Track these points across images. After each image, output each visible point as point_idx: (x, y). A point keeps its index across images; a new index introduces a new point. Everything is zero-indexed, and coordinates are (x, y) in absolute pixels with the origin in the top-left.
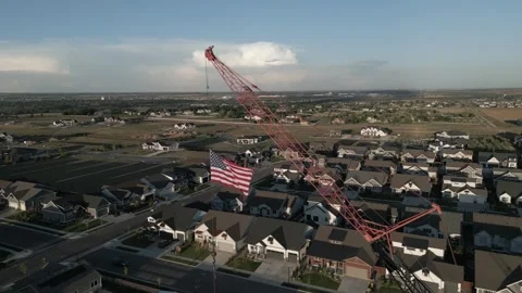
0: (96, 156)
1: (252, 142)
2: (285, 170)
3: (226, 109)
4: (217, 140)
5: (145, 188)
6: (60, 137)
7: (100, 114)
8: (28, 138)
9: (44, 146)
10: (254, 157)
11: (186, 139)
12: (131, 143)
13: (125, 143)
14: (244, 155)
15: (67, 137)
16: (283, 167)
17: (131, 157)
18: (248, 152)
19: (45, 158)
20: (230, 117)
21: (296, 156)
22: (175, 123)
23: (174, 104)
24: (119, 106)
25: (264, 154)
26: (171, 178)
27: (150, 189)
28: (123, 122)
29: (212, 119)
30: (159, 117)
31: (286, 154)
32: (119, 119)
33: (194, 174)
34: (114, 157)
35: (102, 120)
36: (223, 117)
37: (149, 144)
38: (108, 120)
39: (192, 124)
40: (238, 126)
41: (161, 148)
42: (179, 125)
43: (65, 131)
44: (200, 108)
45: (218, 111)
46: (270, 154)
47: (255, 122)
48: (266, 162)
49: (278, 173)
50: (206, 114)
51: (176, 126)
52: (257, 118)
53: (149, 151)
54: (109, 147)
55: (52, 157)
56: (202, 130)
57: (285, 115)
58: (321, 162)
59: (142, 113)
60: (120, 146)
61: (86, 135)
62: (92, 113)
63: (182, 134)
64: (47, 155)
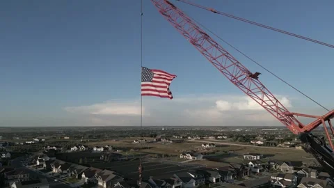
0: (153, 160)
1: (255, 158)
2: (280, 179)
3: (238, 137)
4: (229, 155)
5: (176, 180)
6: (136, 149)
7: (159, 137)
8: (120, 149)
9: (126, 153)
10: (255, 168)
11: (208, 154)
12: (173, 154)
13: (170, 154)
14: (248, 166)
15: (139, 149)
16: (279, 176)
17: (173, 161)
18: (251, 163)
19: (125, 160)
20: (240, 141)
21: (291, 170)
22: (201, 144)
23: (203, 133)
24: (169, 133)
25: (263, 166)
26: (193, 176)
27: (178, 182)
28: (171, 142)
29: (228, 142)
30: (193, 140)
31: (284, 167)
32: (169, 140)
33: (210, 175)
34: (163, 161)
35: (160, 140)
36: (235, 141)
37: (184, 154)
38: (163, 140)
39: (213, 144)
40: (245, 148)
41: (191, 157)
42: (205, 145)
43: (139, 146)
44: (220, 135)
45: (231, 137)
46: (269, 167)
47: (259, 145)
48: (265, 173)
49: (275, 180)
50: (223, 139)
51: (203, 145)
52: (259, 142)
53: (183, 159)
54: (160, 155)
55: (129, 160)
56: (221, 149)
57: (282, 141)
58: (313, 175)
59: (183, 137)
60: (167, 156)
61: (150, 148)
62: (155, 136)
63: (206, 150)
64: (126, 158)
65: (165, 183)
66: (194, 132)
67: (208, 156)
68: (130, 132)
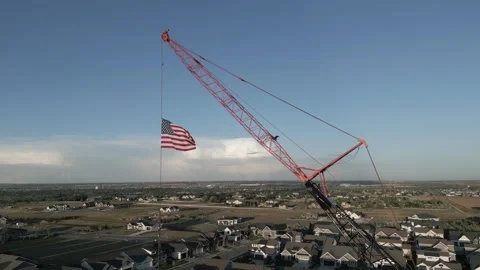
0: (82, 235)
1: (232, 222)
2: (262, 246)
3: (209, 196)
4: (198, 221)
5: (124, 261)
6: (51, 220)
7: (92, 200)
8: (22, 220)
9: (34, 228)
10: (233, 235)
11: (169, 221)
12: (116, 225)
13: (110, 225)
14: (223, 233)
15: (57, 220)
16: (261, 243)
17: (116, 236)
18: (227, 230)
19: (33, 239)
20: (213, 201)
21: (274, 235)
22: (160, 207)
23: (160, 191)
24: (108, 194)
25: (242, 232)
26: (150, 253)
27: (128, 262)
28: (112, 206)
29: (195, 203)
30: (146, 203)
31: (266, 232)
32: (109, 204)
33: (173, 249)
34: (98, 236)
35: (92, 204)
36: (206, 201)
37: (134, 224)
38: (99, 205)
39: (176, 208)
40: (219, 210)
41: (144, 228)
42: (165, 209)
43: (57, 215)
44: (185, 195)
45: (201, 196)
46: (249, 233)
47: (236, 206)
48: (244, 241)
49: (256, 249)
50: (190, 199)
51: (161, 209)
52: (237, 202)
53: (132, 231)
54: (95, 228)
55: (40, 237)
56: (185, 213)
57: (265, 200)
58: (298, 239)
59: (132, 199)
60: (106, 228)
61: (76, 217)
62: (84, 199)
63: (166, 217)
64: (35, 235)
65: (108, 266)
66: (148, 191)
67: (170, 224)
68: (37, 193)
